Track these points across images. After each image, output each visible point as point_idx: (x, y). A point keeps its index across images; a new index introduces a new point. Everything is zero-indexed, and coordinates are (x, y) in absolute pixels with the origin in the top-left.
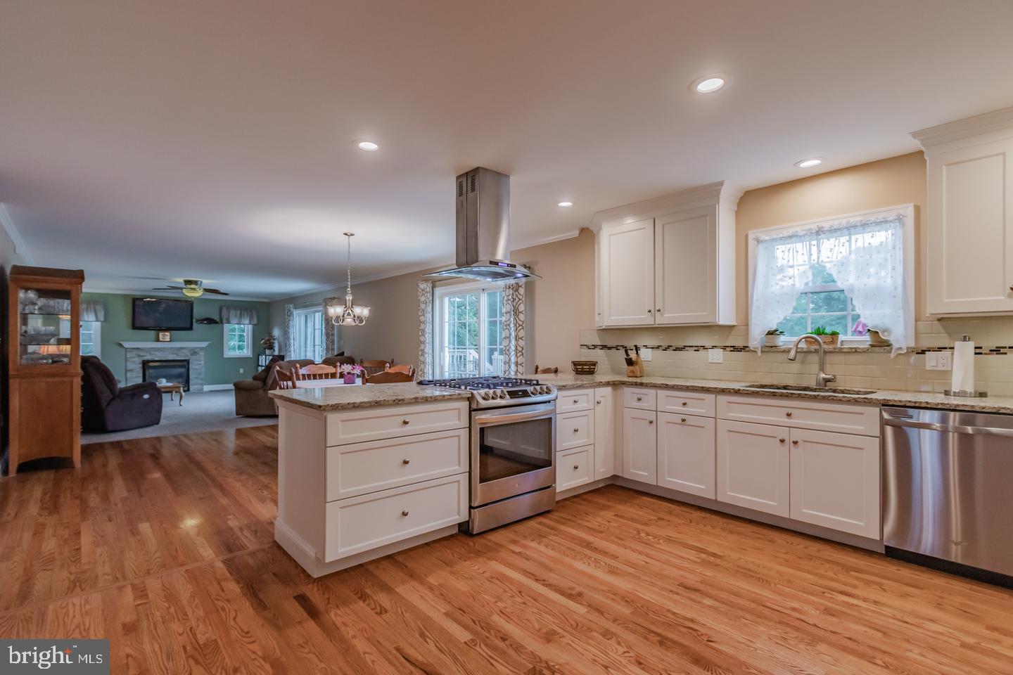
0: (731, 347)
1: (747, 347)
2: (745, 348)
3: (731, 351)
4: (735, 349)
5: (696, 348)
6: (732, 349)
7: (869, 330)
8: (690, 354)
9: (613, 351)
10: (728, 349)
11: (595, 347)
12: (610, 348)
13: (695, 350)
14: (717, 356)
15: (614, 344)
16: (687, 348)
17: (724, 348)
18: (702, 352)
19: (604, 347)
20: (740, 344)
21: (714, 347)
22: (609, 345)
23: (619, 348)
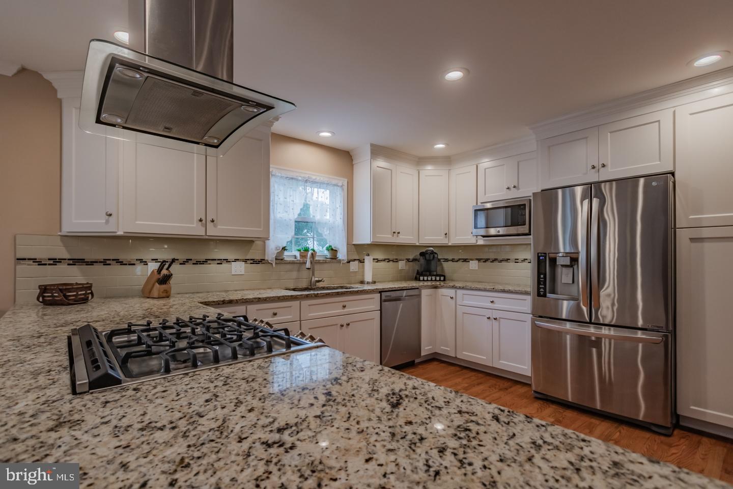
0: (251, 260)
1: (264, 260)
2: (262, 261)
3: (251, 263)
4: (255, 262)
5: (219, 262)
6: (252, 262)
7: (332, 249)
8: (213, 267)
9: (98, 267)
10: (248, 262)
11: (55, 261)
12: (92, 263)
13: (218, 264)
14: (239, 268)
15: (101, 257)
16: (209, 262)
17: (245, 261)
18: (225, 266)
19: (75, 262)
20: (258, 257)
21: (236, 260)
22: (88, 257)
23: (108, 262)
